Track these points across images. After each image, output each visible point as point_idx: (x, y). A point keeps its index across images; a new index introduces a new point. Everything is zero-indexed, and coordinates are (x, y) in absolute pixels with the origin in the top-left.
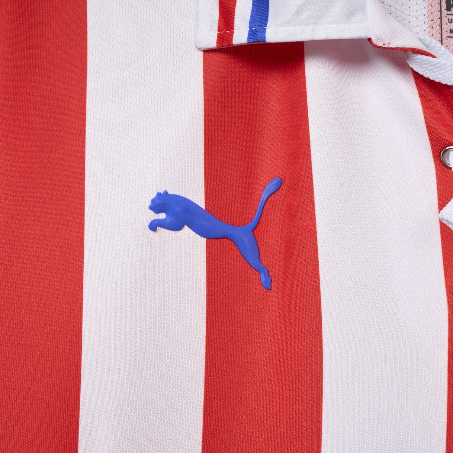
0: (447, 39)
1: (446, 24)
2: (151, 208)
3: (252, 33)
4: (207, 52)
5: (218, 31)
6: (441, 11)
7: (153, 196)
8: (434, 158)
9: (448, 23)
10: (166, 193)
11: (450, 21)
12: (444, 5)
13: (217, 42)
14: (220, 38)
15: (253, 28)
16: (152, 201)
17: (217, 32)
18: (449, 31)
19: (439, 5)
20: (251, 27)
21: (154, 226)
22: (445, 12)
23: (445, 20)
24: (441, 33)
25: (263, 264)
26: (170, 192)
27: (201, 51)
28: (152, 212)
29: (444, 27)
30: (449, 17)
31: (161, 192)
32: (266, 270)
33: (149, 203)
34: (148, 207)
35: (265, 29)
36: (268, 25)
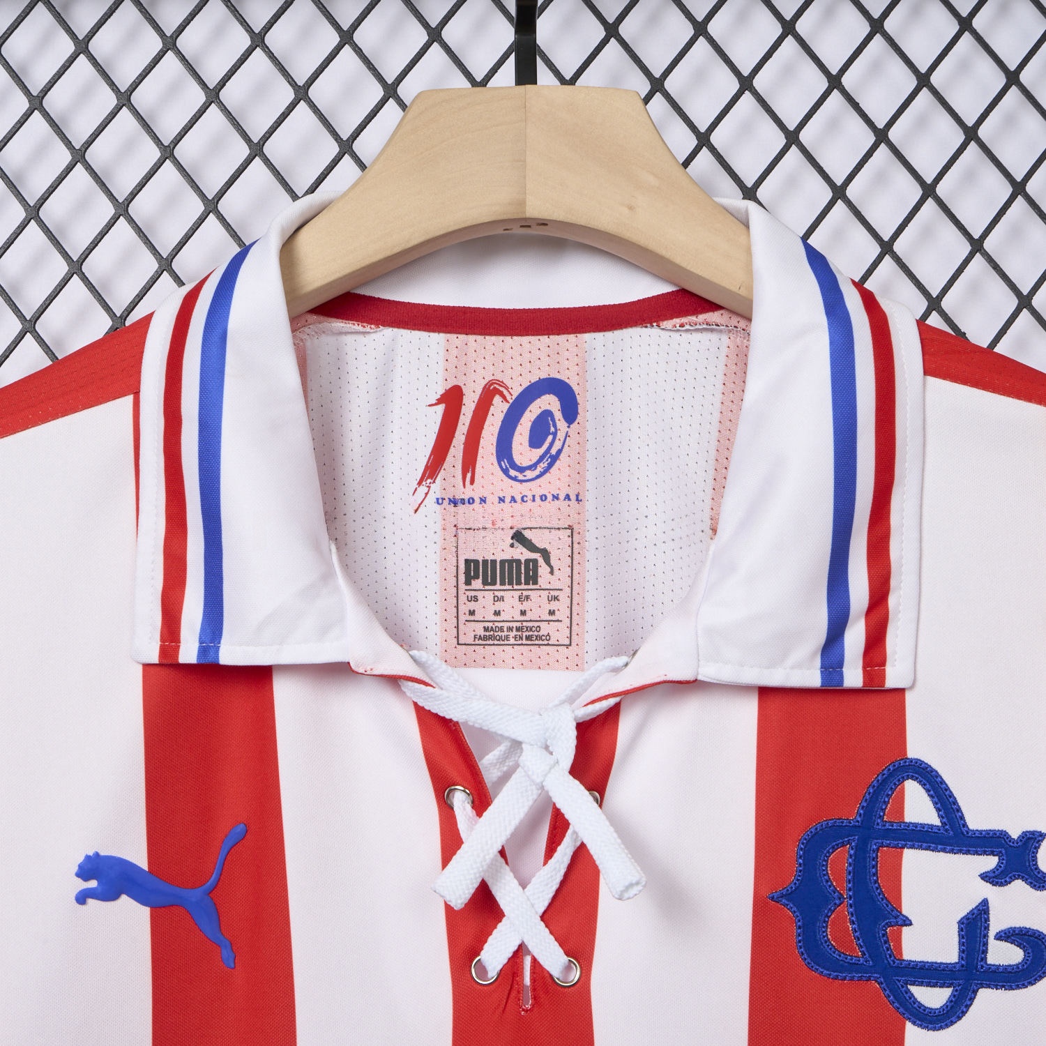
0: (465, 624)
1: (465, 604)
2: (78, 875)
3: (203, 651)
4: (147, 667)
5: (161, 641)
6: (457, 587)
7: (81, 859)
8: (437, 799)
9: (467, 602)
10: (97, 854)
11: (470, 599)
12: (462, 578)
13: (159, 657)
14: (164, 651)
15: (203, 643)
16: (80, 866)
17: (159, 643)
18: (467, 613)
19: (455, 579)
20: (201, 642)
21: (82, 898)
22: (462, 587)
23: (463, 598)
24: (457, 617)
25: (224, 936)
26: (102, 853)
27: (140, 663)
28: (80, 880)
29: (461, 607)
30: (468, 593)
31: (91, 854)
32: (228, 943)
33: (76, 869)
34: (74, 873)
35: (219, 647)
36: (222, 641)
